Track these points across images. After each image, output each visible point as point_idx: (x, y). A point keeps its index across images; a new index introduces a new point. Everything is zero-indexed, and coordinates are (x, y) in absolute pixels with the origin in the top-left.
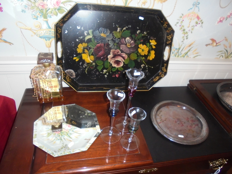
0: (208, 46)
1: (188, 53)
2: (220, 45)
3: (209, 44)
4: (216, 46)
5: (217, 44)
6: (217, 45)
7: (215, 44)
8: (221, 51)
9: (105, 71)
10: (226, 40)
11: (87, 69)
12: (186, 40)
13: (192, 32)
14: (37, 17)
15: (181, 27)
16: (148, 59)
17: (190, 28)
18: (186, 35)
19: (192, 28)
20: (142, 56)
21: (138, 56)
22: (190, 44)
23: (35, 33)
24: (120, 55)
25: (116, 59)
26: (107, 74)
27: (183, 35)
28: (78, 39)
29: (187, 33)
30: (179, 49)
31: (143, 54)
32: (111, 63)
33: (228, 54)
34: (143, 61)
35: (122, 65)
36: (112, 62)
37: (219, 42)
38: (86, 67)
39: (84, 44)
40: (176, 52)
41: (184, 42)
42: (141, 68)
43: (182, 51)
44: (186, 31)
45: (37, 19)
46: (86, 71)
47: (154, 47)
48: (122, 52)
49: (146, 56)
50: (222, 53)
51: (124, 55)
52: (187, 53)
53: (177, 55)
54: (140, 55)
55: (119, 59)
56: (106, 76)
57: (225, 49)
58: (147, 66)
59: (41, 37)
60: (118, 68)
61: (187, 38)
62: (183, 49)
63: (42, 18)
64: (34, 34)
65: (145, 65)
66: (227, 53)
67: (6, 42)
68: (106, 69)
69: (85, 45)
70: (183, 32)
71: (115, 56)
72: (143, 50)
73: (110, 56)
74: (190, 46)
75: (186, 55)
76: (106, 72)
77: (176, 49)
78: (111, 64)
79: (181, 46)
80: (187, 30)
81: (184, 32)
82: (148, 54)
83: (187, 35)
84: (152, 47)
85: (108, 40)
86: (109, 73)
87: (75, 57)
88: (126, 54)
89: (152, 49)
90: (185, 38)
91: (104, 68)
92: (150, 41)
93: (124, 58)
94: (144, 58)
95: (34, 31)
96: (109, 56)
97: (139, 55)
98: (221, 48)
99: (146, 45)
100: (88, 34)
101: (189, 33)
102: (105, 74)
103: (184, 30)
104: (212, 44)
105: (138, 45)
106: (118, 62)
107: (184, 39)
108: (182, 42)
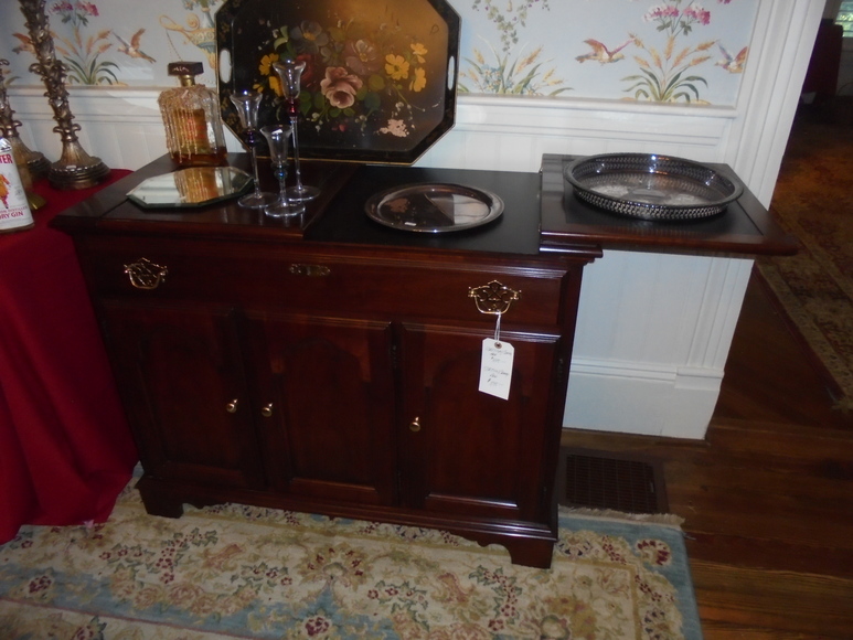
0: (587, 62)
1: (532, 82)
2: (622, 57)
3: (587, 57)
4: (611, 60)
5: (610, 54)
6: (614, 57)
7: (605, 56)
8: (634, 77)
9: (315, 115)
10: (638, 43)
11: (278, 111)
12: (512, 45)
13: (523, 24)
14: (192, 5)
15: (489, 11)
16: (411, 88)
17: (515, 13)
18: (510, 32)
19: (522, 11)
20: (398, 82)
21: (386, 82)
22: (529, 56)
23: (189, 38)
24: (346, 80)
25: (339, 89)
26: (321, 122)
27: (502, 32)
28: (262, 45)
29: (510, 26)
30: (502, 69)
31: (397, 76)
32: (328, 97)
33: (663, 88)
34: (400, 95)
35: (351, 102)
36: (329, 95)
37: (618, 50)
38: (277, 107)
39: (272, 55)
40: (495, 78)
41: (509, 50)
42: (396, 110)
43: (511, 75)
44: (506, 20)
45: (192, 9)
46: (277, 115)
47: (422, 61)
48: (351, 72)
49: (405, 83)
50: (639, 84)
51: (355, 80)
52: (529, 81)
53: (501, 86)
54: (391, 79)
55: (345, 88)
56: (318, 127)
57: (645, 71)
58: (409, 107)
59: (199, 46)
60: (342, 110)
61: (515, 40)
62: (512, 71)
63: (200, 6)
64: (187, 40)
65: (406, 105)
66: (657, 83)
67: (144, 56)
68: (318, 111)
69: (274, 57)
70: (497, 24)
71: (335, 82)
72: (396, 68)
73: (325, 82)
74: (530, 61)
75: (525, 86)
76: (318, 119)
77: (494, 70)
78: (328, 100)
79: (505, 60)
80: (508, 18)
81: (503, 25)
82: (409, 77)
83: (512, 32)
84: (417, 60)
85: (320, 47)
86: (324, 120)
87: (257, 83)
88: (359, 77)
89: (419, 65)
90: (510, 39)
91: (314, 110)
92: (412, 46)
93: (354, 86)
94: (400, 87)
95: (189, 34)
96: (323, 83)
97: (388, 80)
98: (629, 66)
99: (403, 56)
100: (280, 35)
101: (518, 27)
102: (317, 123)
103: (500, 19)
104: (595, 55)
105: (385, 56)
106: (342, 96)
107: (508, 44)
108: (505, 49)
